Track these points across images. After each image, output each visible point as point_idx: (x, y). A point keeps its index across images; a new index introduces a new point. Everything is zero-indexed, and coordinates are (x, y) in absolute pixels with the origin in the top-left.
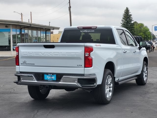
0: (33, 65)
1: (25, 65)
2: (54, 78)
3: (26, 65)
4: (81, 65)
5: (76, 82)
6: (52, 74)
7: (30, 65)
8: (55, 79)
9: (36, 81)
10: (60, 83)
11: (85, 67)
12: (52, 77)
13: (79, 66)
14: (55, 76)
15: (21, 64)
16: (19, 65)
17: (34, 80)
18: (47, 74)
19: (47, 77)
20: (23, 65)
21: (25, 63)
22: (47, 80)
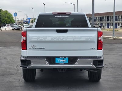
0: (43, 49)
1: (33, 49)
2: (66, 60)
3: (35, 49)
4: (94, 48)
5: (92, 63)
6: (64, 58)
7: (40, 49)
8: (68, 62)
9: (49, 65)
10: (75, 65)
11: (98, 50)
12: (64, 60)
13: (92, 49)
14: (67, 59)
15: (30, 48)
16: (26, 50)
17: (47, 64)
18: (59, 57)
19: (58, 60)
20: (32, 49)
21: (33, 48)
22: (58, 64)
